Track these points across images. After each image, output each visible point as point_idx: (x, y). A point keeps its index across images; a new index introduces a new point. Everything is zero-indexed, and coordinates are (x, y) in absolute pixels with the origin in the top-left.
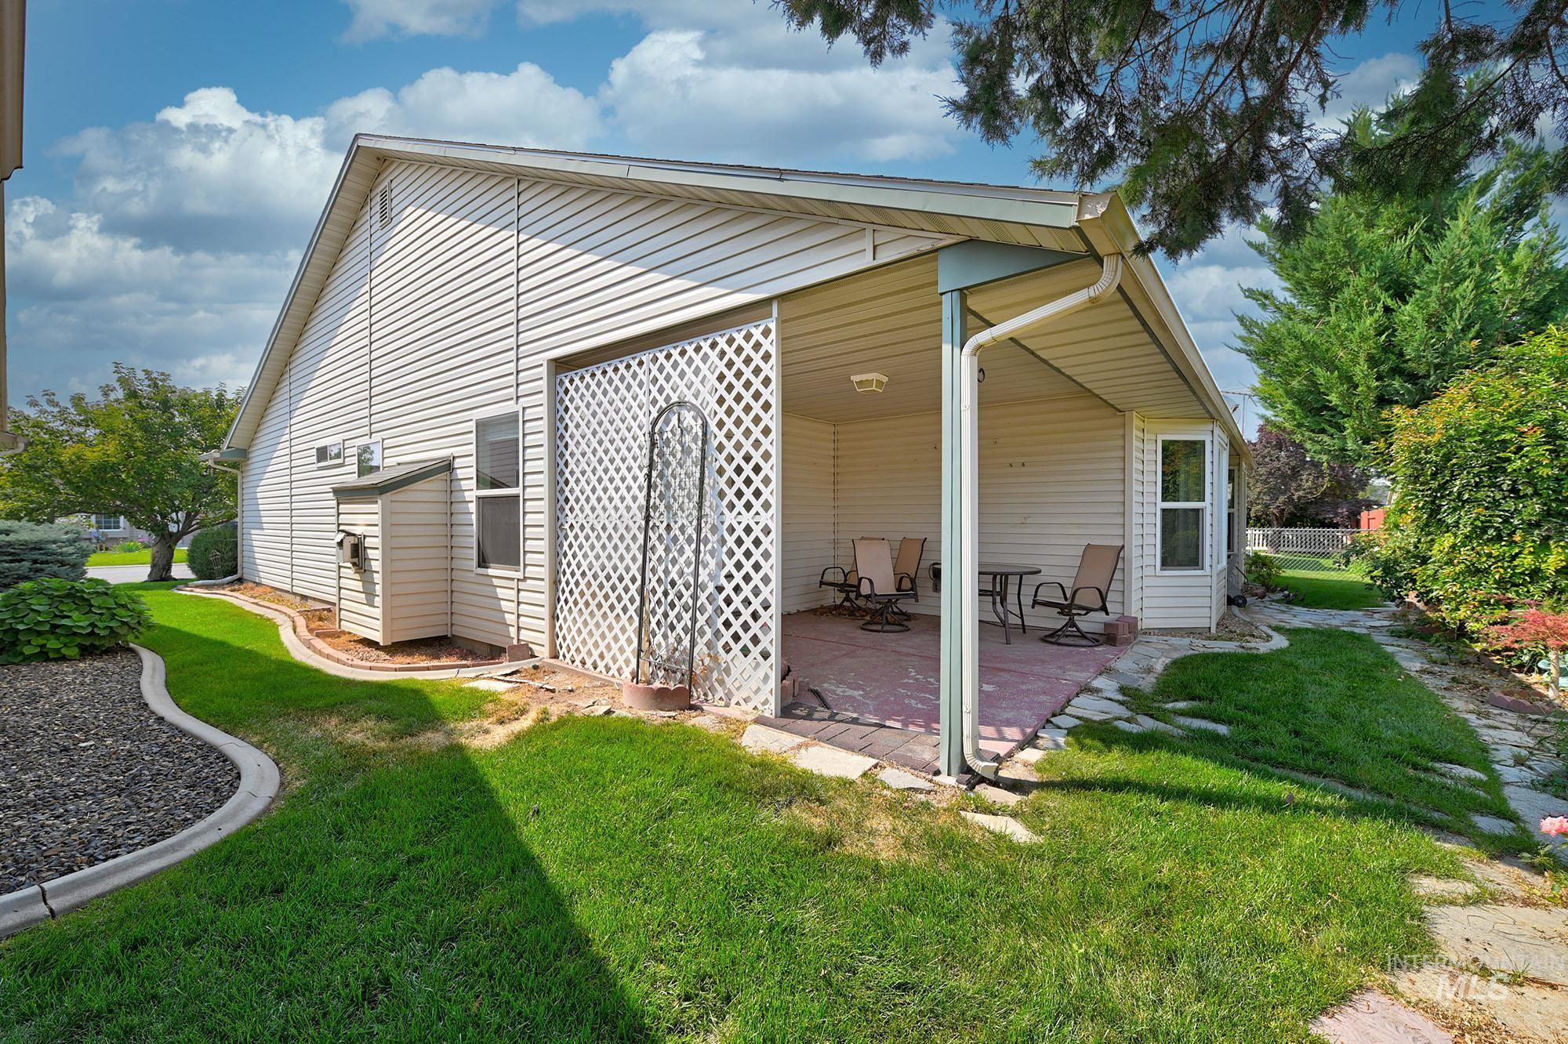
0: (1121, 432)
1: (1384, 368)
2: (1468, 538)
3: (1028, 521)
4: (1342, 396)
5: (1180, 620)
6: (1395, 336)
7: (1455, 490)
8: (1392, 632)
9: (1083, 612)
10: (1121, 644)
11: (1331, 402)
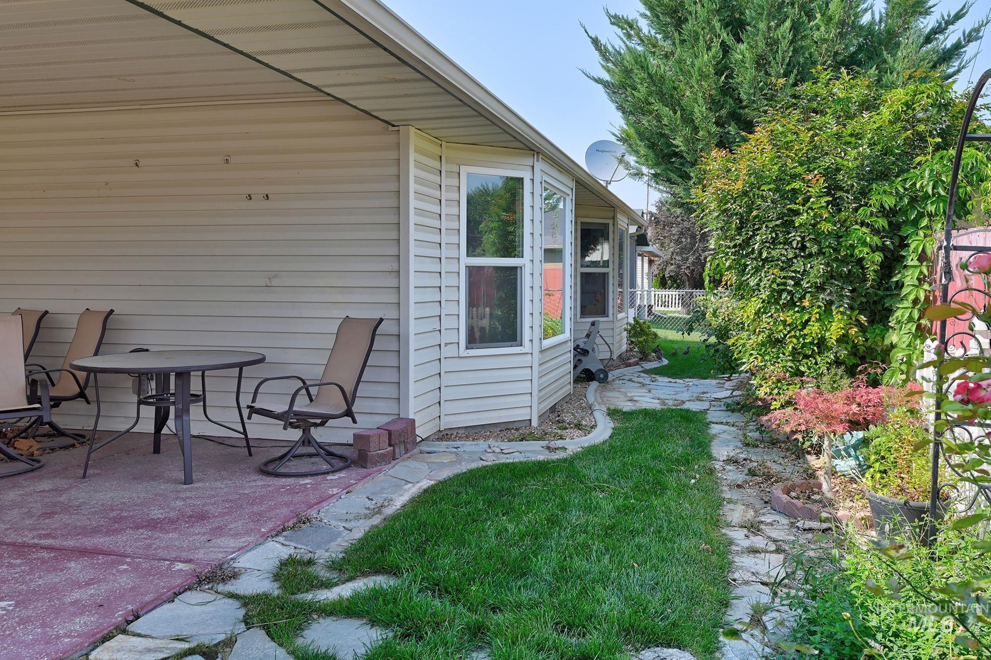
0: (393, 155)
1: (723, 112)
2: (768, 303)
3: (275, 282)
4: (686, 140)
5: (470, 416)
6: (733, 78)
7: (756, 246)
8: (728, 405)
9: (318, 421)
10: (375, 464)
11: (677, 147)
